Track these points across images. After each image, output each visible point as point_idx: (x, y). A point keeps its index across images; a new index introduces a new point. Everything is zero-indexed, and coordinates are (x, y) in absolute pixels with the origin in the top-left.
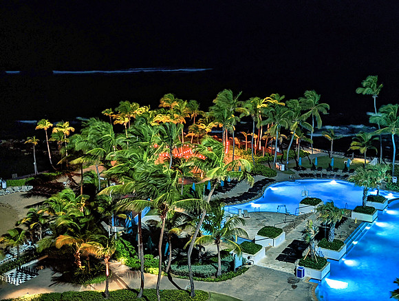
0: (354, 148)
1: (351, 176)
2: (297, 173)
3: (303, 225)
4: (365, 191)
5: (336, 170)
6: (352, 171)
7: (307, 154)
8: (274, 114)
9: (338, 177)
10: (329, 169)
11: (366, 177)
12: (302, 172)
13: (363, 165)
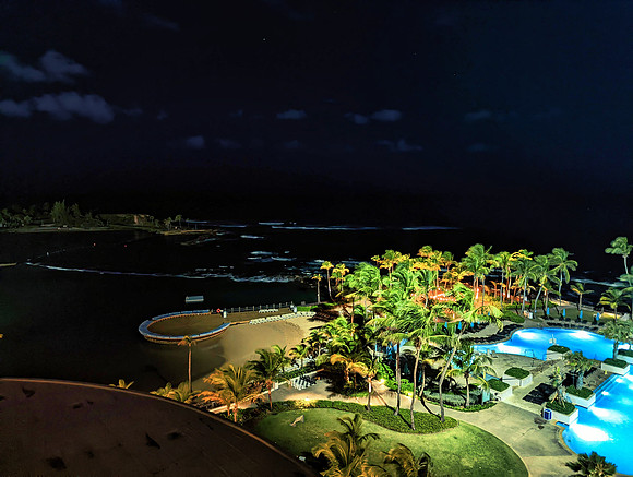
0: (604, 303)
1: (601, 329)
2: (545, 321)
3: (551, 370)
4: (616, 344)
5: (585, 322)
6: (602, 324)
7: (555, 306)
8: (523, 268)
9: (587, 329)
10: (578, 320)
11: (617, 332)
12: (550, 321)
13: (614, 320)
